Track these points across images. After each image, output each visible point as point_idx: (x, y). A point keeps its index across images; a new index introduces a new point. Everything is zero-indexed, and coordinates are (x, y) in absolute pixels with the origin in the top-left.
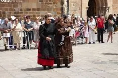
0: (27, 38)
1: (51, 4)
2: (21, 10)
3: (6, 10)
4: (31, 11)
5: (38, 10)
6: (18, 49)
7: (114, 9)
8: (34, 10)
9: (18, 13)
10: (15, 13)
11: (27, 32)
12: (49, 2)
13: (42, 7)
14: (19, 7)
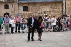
2: (41, 12)
3: (34, 12)
5: (50, 12)
8: (48, 12)
9: (40, 14)
10: (38, 14)
12: (55, 8)
14: (40, 11)
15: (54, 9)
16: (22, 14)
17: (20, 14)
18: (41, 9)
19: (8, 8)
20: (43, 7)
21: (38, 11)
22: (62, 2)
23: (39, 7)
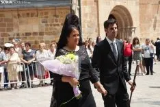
0: (27, 72)
1: (58, 25)
2: (18, 35)
4: (32, 36)
5: (41, 34)
6: (16, 88)
7: (141, 30)
8: (35, 34)
10: (10, 39)
11: (26, 64)
12: (55, 23)
13: (47, 29)
14: (15, 31)
15: (51, 25)
18: (17, 27)
20: (21, 22)
22: (71, 6)
23: (12, 20)
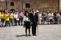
16: (25, 10)
17: (23, 10)
19: (14, 6)
21: (38, 8)
